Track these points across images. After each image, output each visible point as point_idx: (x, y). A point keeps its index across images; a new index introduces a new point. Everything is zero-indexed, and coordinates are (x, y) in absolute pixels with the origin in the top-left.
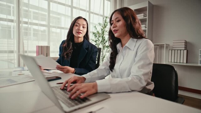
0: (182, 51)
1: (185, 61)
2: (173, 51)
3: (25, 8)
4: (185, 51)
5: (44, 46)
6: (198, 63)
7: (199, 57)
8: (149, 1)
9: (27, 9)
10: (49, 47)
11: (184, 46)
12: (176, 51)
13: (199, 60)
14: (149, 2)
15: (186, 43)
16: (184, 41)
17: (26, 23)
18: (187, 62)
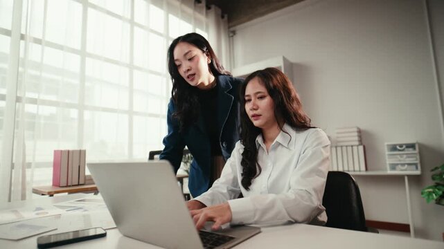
0: (355, 148)
1: (363, 168)
2: (339, 149)
3: (34, 72)
4: (361, 148)
5: (73, 151)
6: (386, 170)
7: (387, 157)
8: (284, 57)
9: (38, 73)
10: (85, 151)
11: (357, 138)
12: (344, 148)
13: (388, 162)
14: (285, 59)
15: (360, 132)
16: (356, 130)
17: (34, 101)
18: (367, 169)
